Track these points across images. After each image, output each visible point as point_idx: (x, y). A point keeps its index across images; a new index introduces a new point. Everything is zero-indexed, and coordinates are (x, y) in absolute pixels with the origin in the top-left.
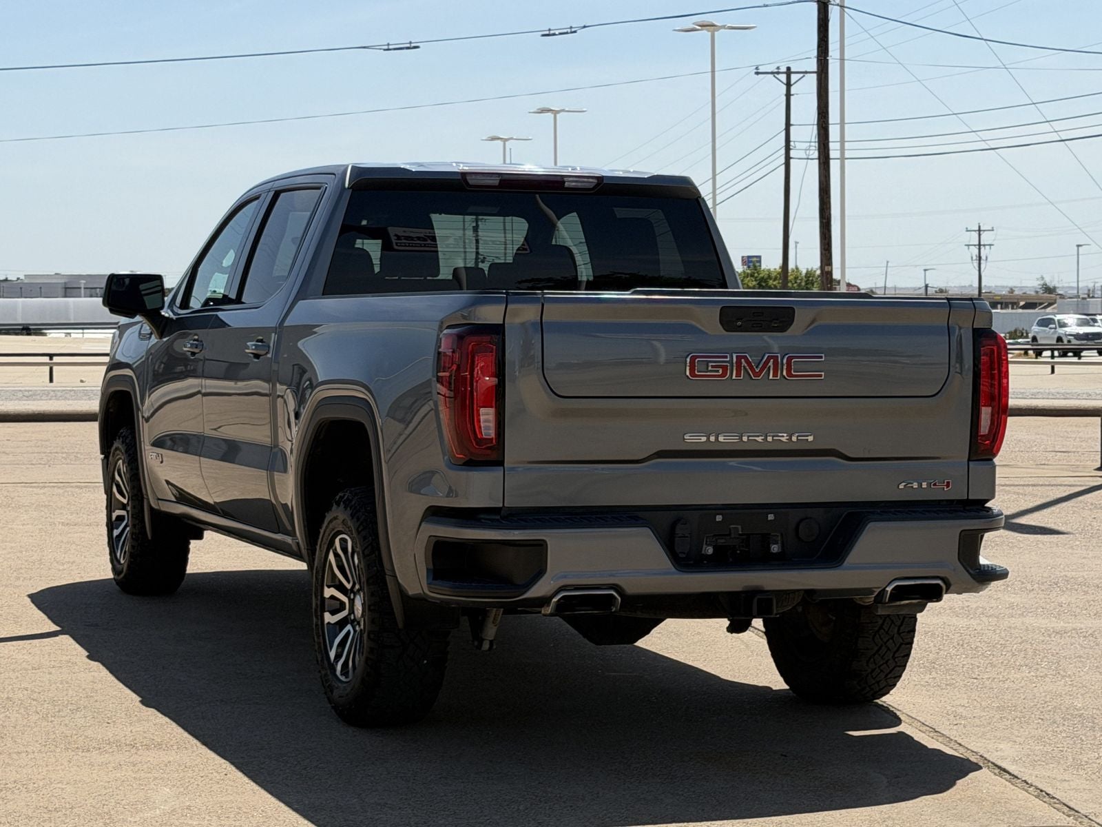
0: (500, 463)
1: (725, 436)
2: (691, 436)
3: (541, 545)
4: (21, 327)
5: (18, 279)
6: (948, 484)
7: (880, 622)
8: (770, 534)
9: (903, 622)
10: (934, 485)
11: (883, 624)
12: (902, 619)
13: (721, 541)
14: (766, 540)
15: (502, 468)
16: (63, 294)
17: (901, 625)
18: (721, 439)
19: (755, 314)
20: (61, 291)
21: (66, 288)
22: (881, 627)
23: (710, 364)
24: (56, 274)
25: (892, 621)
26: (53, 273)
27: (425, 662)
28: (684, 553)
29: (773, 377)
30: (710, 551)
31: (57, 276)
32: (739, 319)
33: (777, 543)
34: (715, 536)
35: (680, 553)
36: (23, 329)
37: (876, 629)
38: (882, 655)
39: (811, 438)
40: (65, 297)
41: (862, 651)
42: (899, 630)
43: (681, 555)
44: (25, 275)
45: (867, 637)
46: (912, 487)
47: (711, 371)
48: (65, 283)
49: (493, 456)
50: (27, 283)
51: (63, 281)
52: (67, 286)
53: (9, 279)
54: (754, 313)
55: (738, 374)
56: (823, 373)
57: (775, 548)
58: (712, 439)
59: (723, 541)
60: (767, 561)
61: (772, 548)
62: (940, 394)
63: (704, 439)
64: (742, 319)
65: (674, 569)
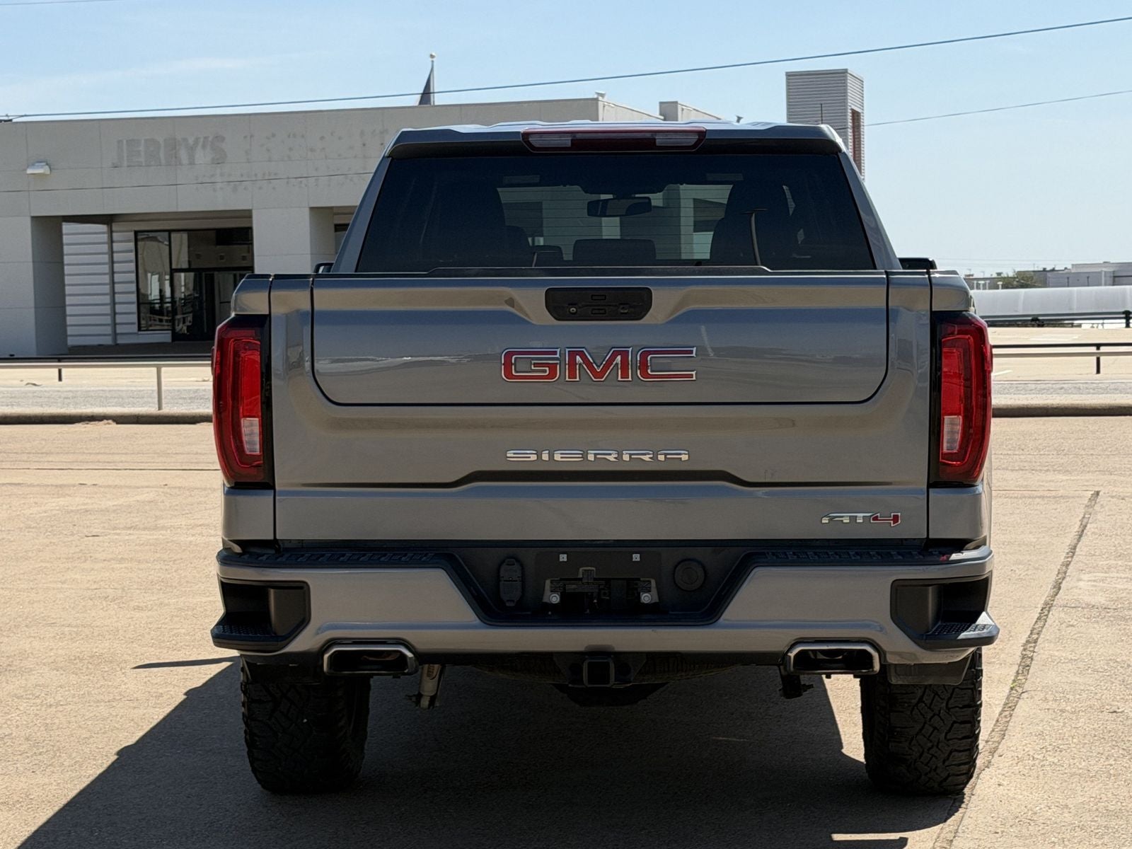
0: (268, 485)
1: (561, 454)
2: (514, 454)
3: (301, 589)
4: (1030, 318)
5: (1066, 268)
6: (896, 519)
7: (920, 692)
8: (639, 579)
9: (952, 694)
10: (873, 519)
11: (922, 696)
12: (950, 691)
13: (571, 587)
14: (633, 587)
15: (273, 491)
16: (1111, 282)
17: (950, 698)
18: (557, 457)
19: (594, 298)
20: (1110, 280)
21: (1115, 277)
22: (921, 700)
23: (533, 362)
24: (1105, 262)
25: (936, 694)
26: (1102, 262)
27: (305, 721)
28: (513, 601)
29: (622, 378)
30: (555, 599)
31: (1106, 265)
32: (573, 305)
33: (649, 591)
34: (561, 580)
35: (508, 601)
36: (1032, 320)
37: (914, 701)
38: (927, 735)
39: (685, 457)
40: (1113, 285)
41: (898, 729)
42: (947, 704)
43: (508, 604)
44: (1073, 265)
45: (902, 712)
46: (842, 521)
47: (534, 371)
48: (1114, 272)
49: (261, 477)
50: (1074, 273)
51: (1112, 270)
52: (1115, 275)
53: (1056, 269)
54: (592, 296)
55: (572, 375)
56: (694, 373)
57: (646, 598)
58: (545, 457)
59: (574, 586)
60: (633, 614)
61: (642, 598)
62: (873, 399)
63: (534, 457)
64: (575, 304)
65: (478, 621)
